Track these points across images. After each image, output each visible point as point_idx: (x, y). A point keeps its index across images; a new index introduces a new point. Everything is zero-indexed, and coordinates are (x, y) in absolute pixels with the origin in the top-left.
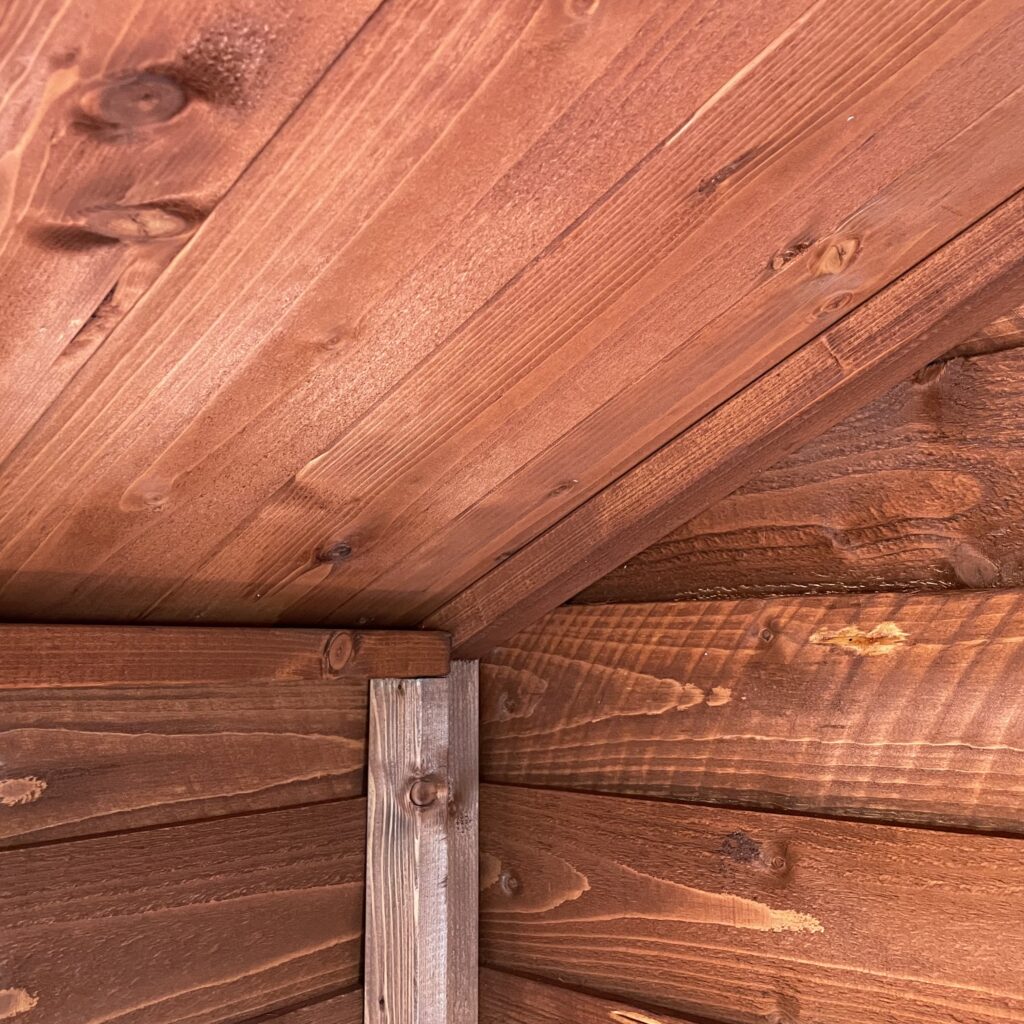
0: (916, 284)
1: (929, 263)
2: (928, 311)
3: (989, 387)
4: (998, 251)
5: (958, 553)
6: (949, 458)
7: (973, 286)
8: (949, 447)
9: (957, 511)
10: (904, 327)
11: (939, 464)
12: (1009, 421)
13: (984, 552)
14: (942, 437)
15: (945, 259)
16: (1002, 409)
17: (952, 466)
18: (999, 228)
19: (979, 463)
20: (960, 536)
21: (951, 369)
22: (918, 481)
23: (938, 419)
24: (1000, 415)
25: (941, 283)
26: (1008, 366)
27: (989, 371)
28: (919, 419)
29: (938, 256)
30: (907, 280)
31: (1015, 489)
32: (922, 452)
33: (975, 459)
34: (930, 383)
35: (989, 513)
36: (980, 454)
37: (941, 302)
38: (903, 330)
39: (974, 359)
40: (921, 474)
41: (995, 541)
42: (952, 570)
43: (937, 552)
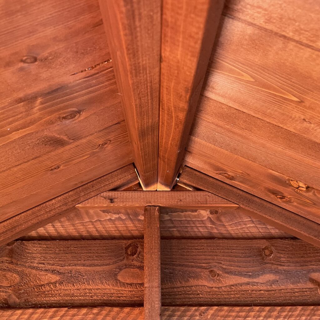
0: (10, 224)
1: (14, 219)
2: (11, 232)
3: (26, 250)
4: (31, 220)
5: (10, 297)
6: (13, 269)
7: (24, 227)
8: (13, 266)
9: (12, 285)
10: (4, 235)
11: (9, 270)
12: (29, 260)
13: (17, 297)
14: (12, 263)
15: (18, 218)
16: (28, 257)
17: (13, 271)
18: (33, 213)
19: (20, 271)
20: (11, 292)
21: (17, 243)
22: (3, 275)
23: (12, 257)
24: (27, 259)
25: (16, 225)
26: (31, 245)
27: (27, 246)
28: (6, 257)
29: (17, 217)
30: (8, 222)
31: (27, 280)
32: (6, 266)
33: (19, 270)
34: (11, 246)
35: (20, 286)
36: (20, 269)
37: (15, 230)
38: (4, 236)
39: (24, 242)
40: (4, 273)
41: (20, 294)
42: (7, 301)
43: (4, 296)
